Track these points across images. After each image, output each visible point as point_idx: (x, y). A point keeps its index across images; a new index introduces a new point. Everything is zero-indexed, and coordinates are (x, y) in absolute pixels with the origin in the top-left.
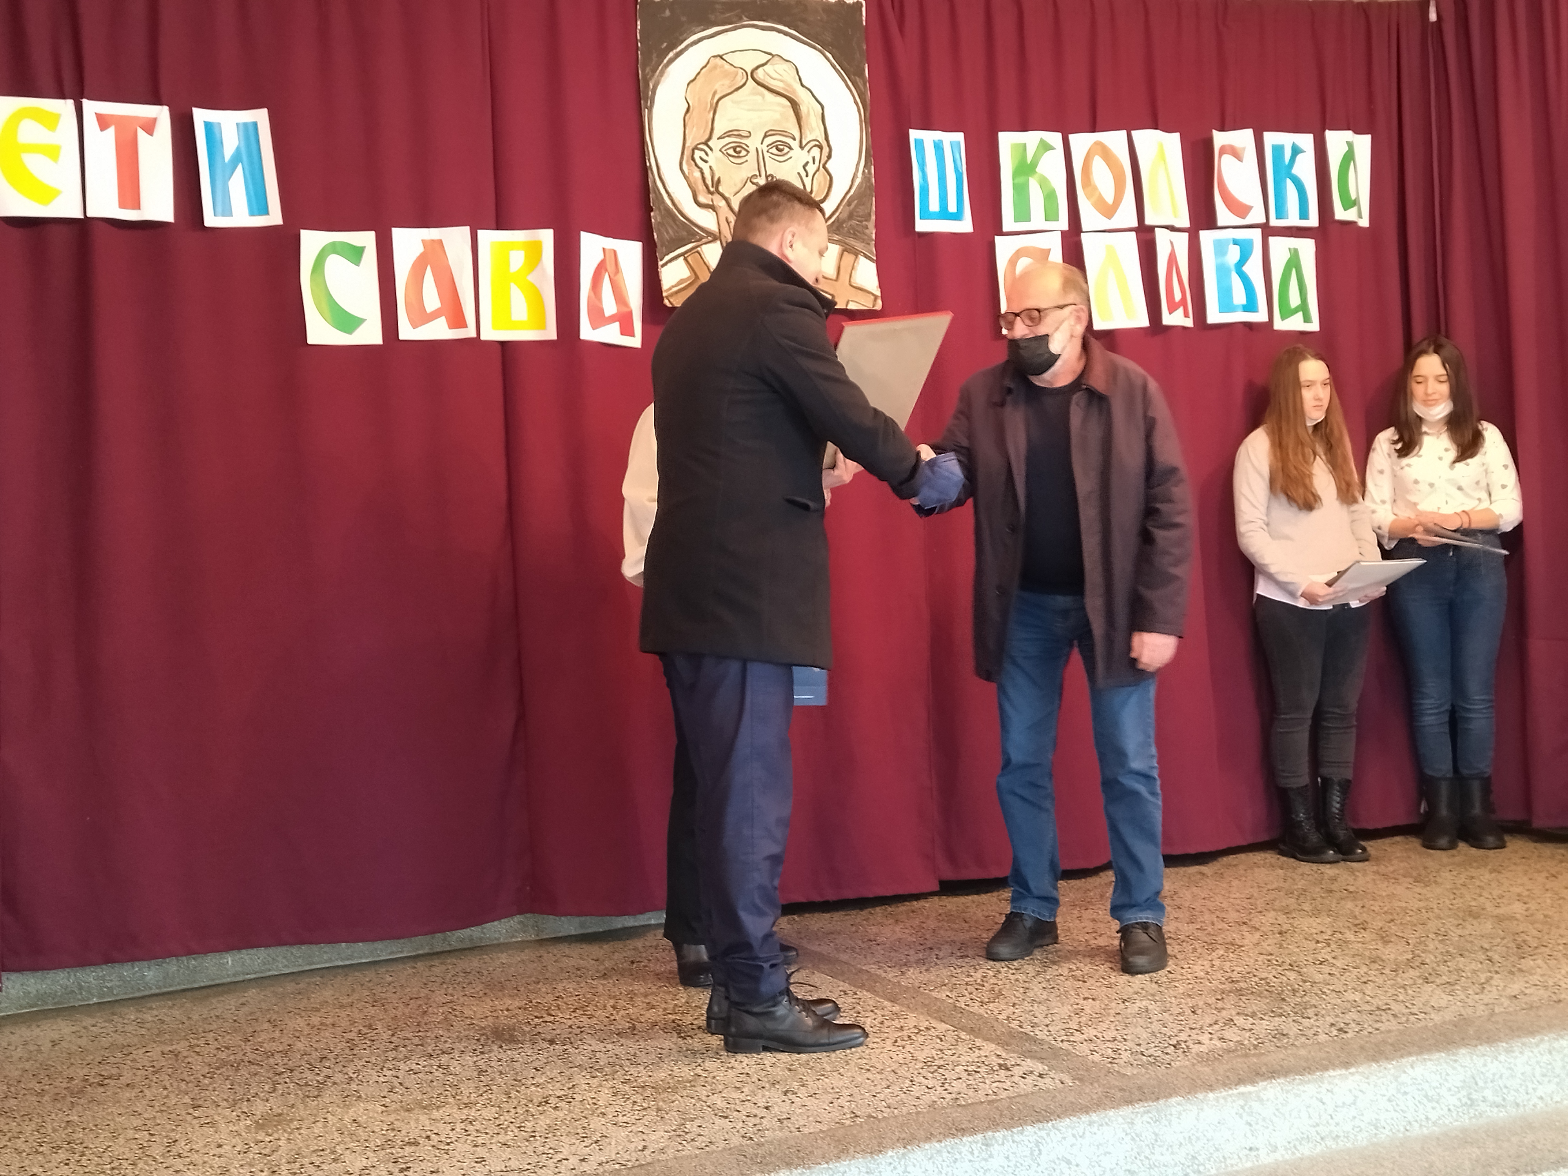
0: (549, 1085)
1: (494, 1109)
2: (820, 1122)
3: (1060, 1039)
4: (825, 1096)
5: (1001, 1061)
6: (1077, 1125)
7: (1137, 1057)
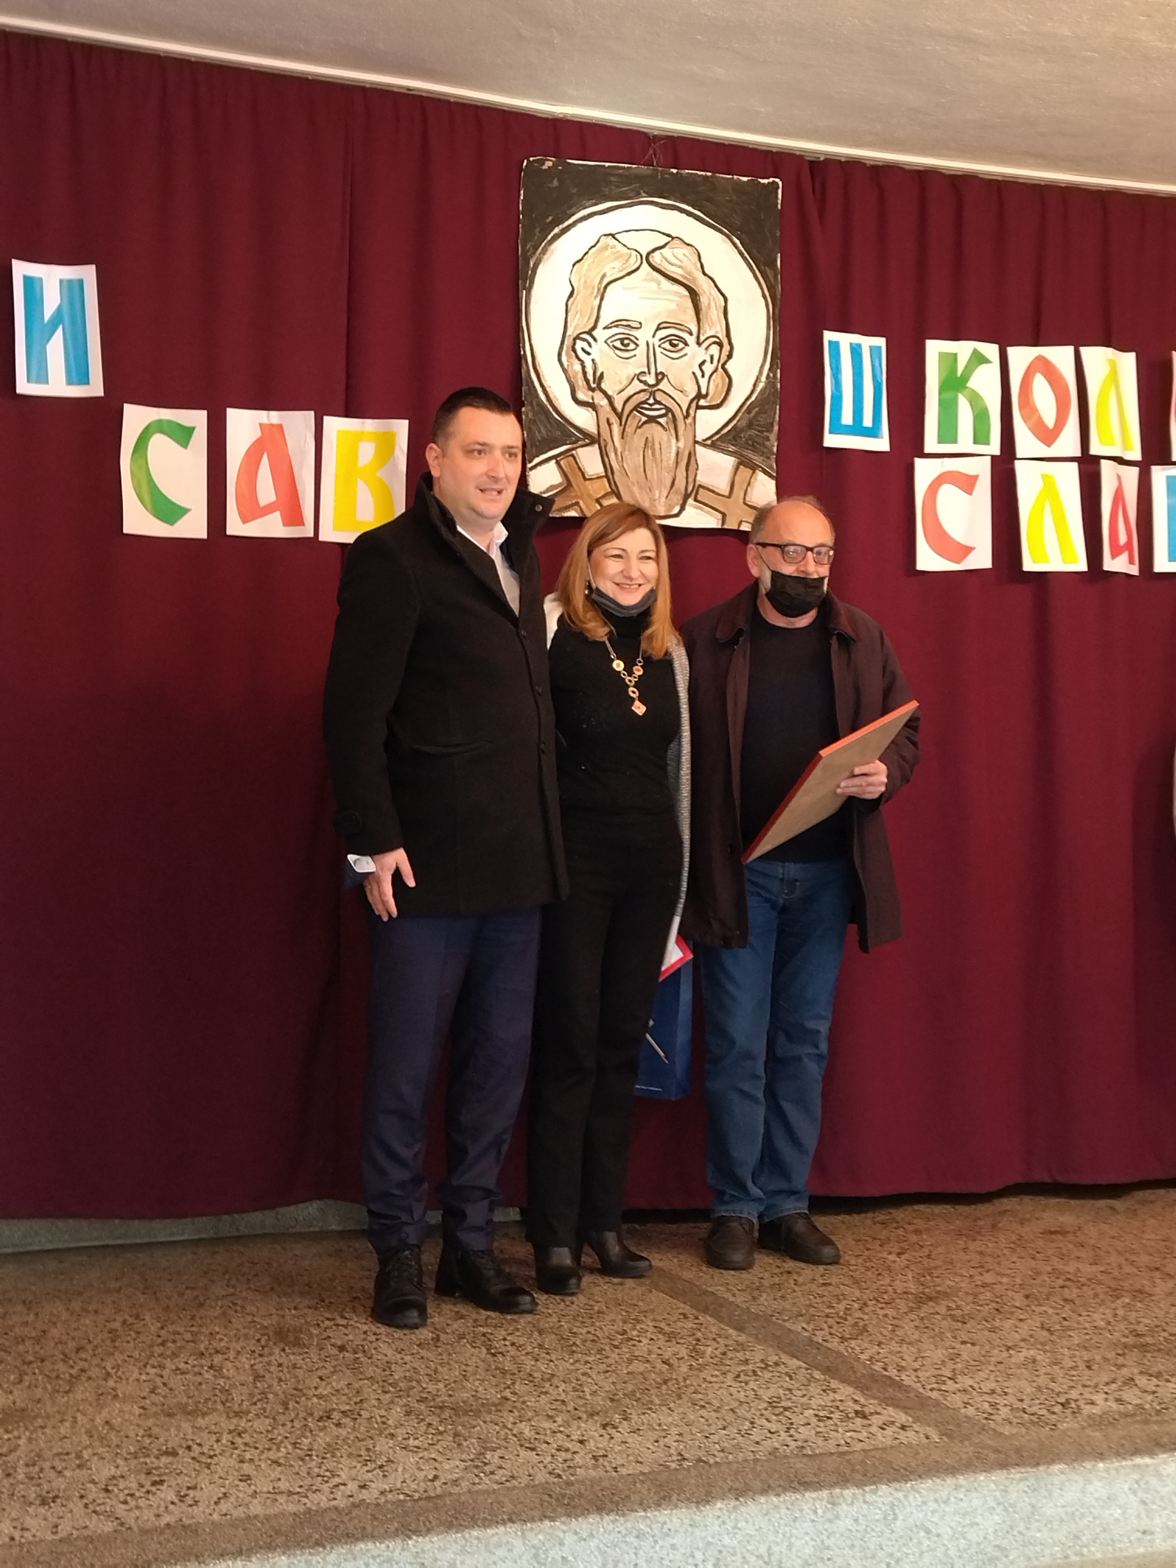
0: (334, 1398)
1: (267, 1421)
2: (641, 1463)
3: (929, 1387)
4: (650, 1433)
5: (858, 1408)
6: (941, 1488)
7: (1017, 1414)
